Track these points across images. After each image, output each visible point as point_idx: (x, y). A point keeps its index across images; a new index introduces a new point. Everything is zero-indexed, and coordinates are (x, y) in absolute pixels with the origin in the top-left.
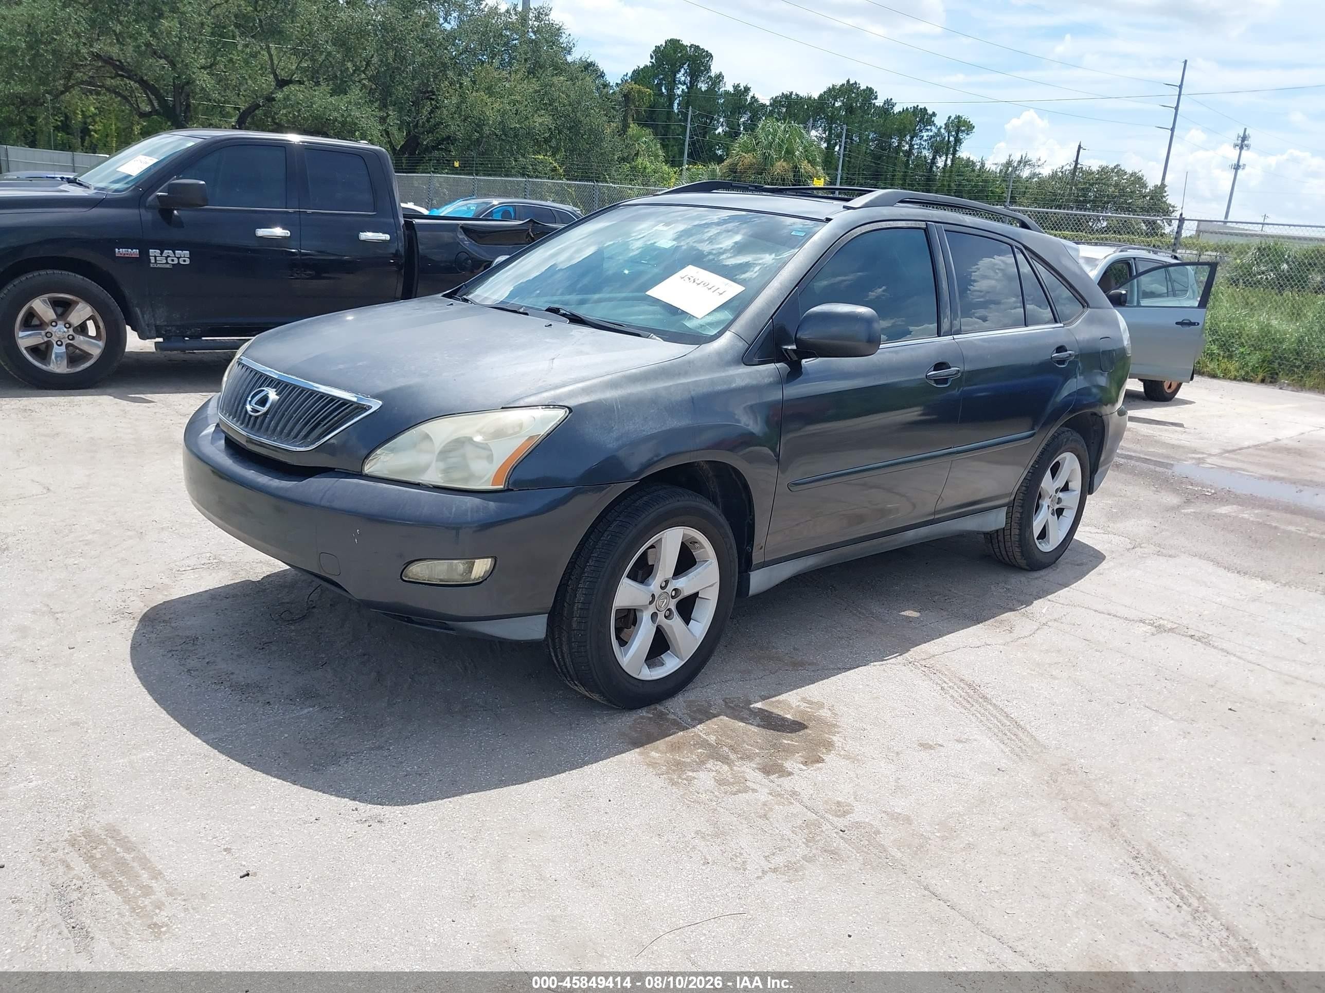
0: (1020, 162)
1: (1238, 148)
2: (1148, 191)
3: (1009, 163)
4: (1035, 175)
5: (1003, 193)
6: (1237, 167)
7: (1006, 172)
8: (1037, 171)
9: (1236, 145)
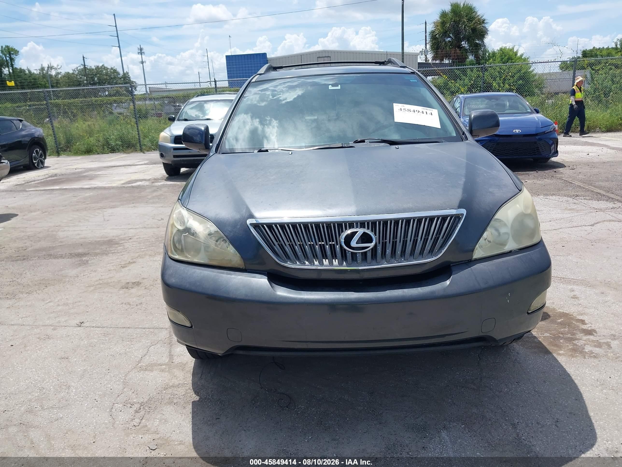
0: (48, 67)
1: (140, 54)
2: (121, 76)
3: (42, 69)
4: (58, 74)
5: (46, 84)
6: (142, 63)
7: (43, 74)
8: (59, 71)
9: (139, 53)
